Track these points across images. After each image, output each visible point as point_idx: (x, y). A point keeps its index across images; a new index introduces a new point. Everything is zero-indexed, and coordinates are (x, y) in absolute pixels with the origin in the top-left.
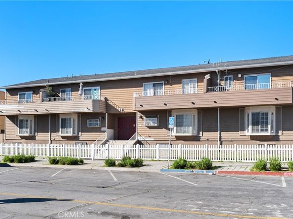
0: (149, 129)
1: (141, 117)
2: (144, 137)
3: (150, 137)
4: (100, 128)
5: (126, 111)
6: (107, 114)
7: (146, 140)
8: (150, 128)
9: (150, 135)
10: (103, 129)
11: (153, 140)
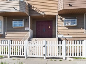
0: (67, 29)
1: (61, 19)
2: (63, 35)
3: (69, 35)
4: (24, 28)
5: (47, 14)
6: (29, 16)
7: (65, 37)
8: (69, 27)
9: (69, 34)
10: (26, 29)
11: (71, 37)
